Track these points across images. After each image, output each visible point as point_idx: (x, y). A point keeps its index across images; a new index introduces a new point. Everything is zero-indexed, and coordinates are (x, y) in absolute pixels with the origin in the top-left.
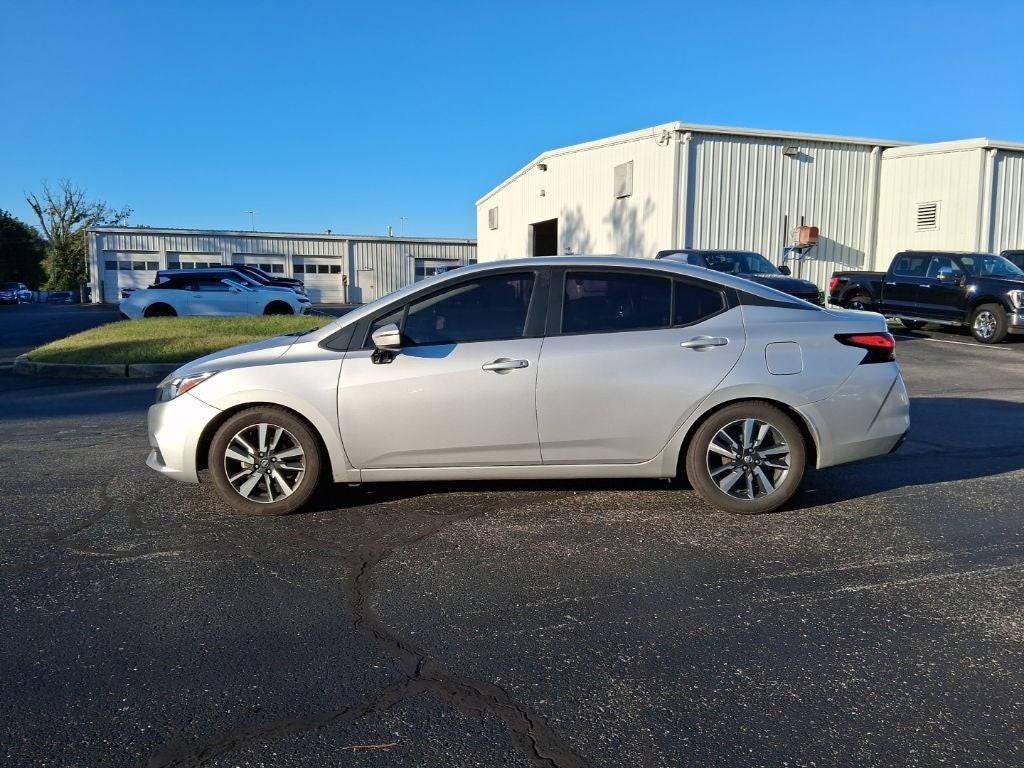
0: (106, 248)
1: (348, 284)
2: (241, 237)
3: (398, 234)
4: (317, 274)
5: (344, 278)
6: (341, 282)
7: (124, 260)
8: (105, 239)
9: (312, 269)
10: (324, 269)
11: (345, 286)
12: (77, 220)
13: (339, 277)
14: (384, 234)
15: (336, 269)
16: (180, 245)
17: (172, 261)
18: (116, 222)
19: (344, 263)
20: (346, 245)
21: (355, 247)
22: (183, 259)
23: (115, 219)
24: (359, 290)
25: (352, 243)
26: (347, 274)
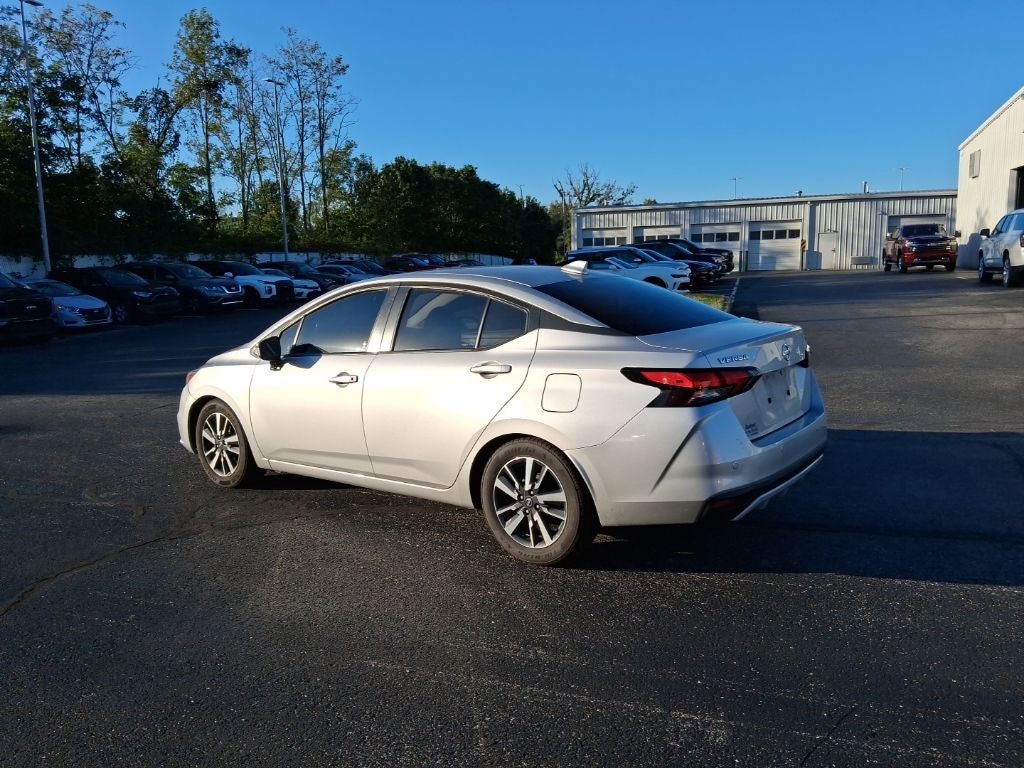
0: (584, 227)
1: (807, 248)
2: (698, 208)
3: (873, 189)
4: (774, 240)
5: (803, 243)
6: (799, 248)
7: (598, 236)
8: (584, 219)
9: (768, 235)
10: (781, 235)
11: (803, 251)
12: (592, 199)
13: (798, 241)
14: (858, 191)
15: (795, 234)
16: (645, 219)
17: (638, 235)
18: (622, 199)
19: (803, 227)
20: (807, 207)
21: (818, 208)
22: (647, 233)
23: (622, 196)
24: (818, 255)
25: (814, 204)
26: (806, 238)
